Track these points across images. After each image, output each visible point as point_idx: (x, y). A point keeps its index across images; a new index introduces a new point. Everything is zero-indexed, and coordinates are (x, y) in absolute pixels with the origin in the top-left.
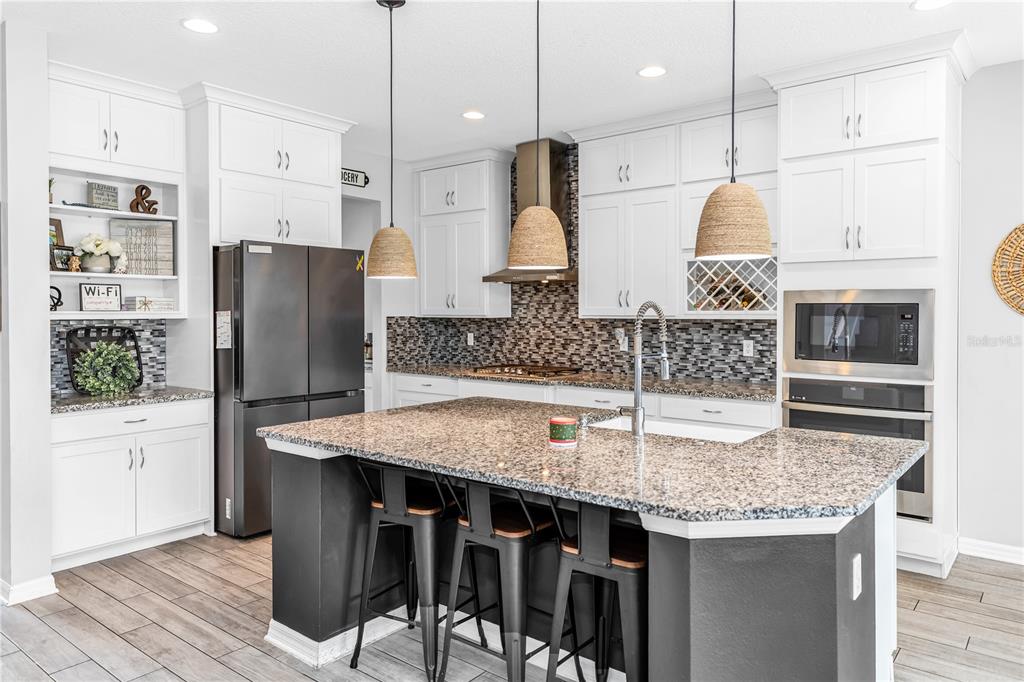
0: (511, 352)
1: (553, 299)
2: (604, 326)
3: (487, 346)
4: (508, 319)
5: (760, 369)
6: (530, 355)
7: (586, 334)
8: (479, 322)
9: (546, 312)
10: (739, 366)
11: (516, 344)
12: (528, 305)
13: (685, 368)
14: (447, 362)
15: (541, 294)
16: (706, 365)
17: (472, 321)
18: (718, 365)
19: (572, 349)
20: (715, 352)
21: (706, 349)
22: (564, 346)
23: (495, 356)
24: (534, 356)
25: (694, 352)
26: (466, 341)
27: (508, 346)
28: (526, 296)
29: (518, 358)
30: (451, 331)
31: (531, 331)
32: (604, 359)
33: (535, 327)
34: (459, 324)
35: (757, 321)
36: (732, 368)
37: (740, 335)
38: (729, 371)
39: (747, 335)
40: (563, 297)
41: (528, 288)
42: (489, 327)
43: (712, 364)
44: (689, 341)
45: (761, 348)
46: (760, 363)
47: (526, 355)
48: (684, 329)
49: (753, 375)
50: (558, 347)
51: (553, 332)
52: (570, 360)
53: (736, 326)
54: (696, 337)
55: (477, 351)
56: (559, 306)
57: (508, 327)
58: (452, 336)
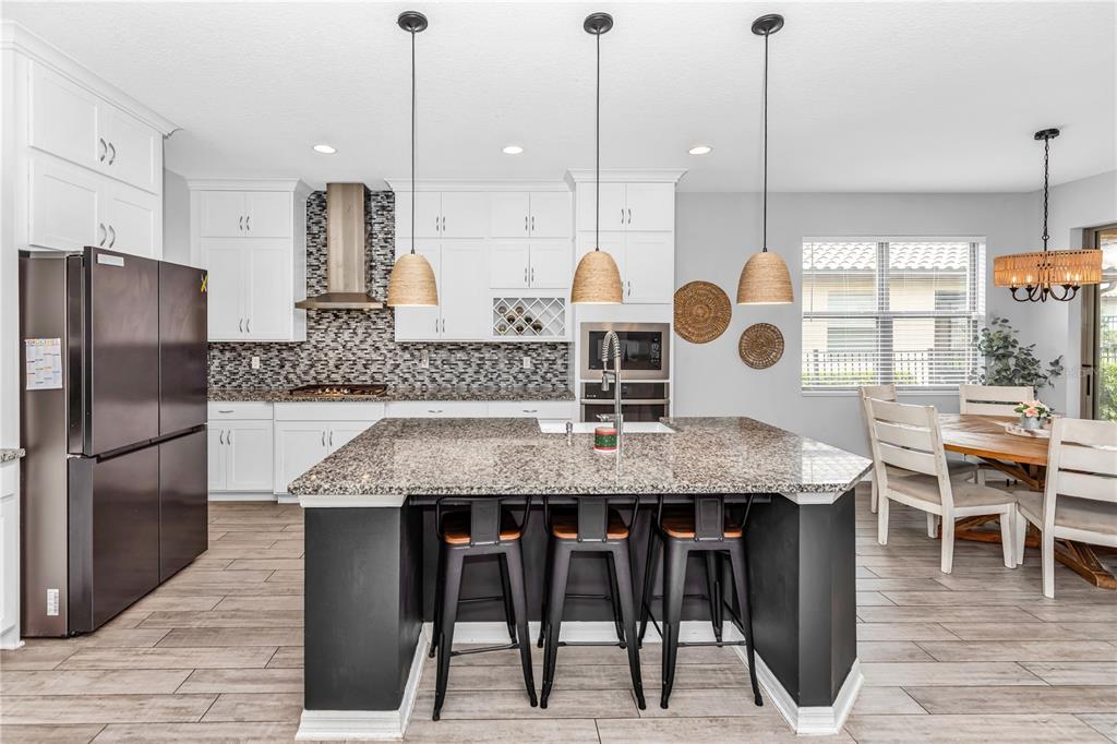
0: (305, 373)
1: (353, 325)
2: (406, 348)
3: (276, 369)
4: (302, 343)
5: (534, 378)
6: (329, 376)
7: (389, 355)
8: (267, 347)
9: (346, 335)
10: (521, 376)
11: (312, 366)
12: (326, 330)
13: (478, 380)
14: (223, 386)
15: (341, 320)
16: (495, 376)
17: (260, 345)
18: (505, 376)
19: (373, 368)
20: (502, 366)
21: (495, 364)
22: (365, 366)
23: (286, 378)
24: (333, 376)
25: (486, 367)
26: (250, 365)
27: (302, 367)
28: (325, 321)
29: (315, 378)
30: (228, 354)
31: (331, 354)
32: (407, 376)
33: (334, 349)
34: (239, 348)
35: (533, 343)
36: (515, 377)
37: (521, 354)
38: (512, 379)
39: (526, 354)
40: (364, 323)
41: (326, 315)
42: (279, 351)
43: (499, 376)
44: (481, 359)
45: (534, 362)
46: (535, 373)
47: (324, 376)
48: (478, 350)
49: (530, 382)
50: (359, 367)
51: (354, 354)
52: (372, 378)
53: (518, 347)
54: (487, 356)
55: (263, 374)
56: (360, 331)
57: (302, 350)
58: (230, 361)
